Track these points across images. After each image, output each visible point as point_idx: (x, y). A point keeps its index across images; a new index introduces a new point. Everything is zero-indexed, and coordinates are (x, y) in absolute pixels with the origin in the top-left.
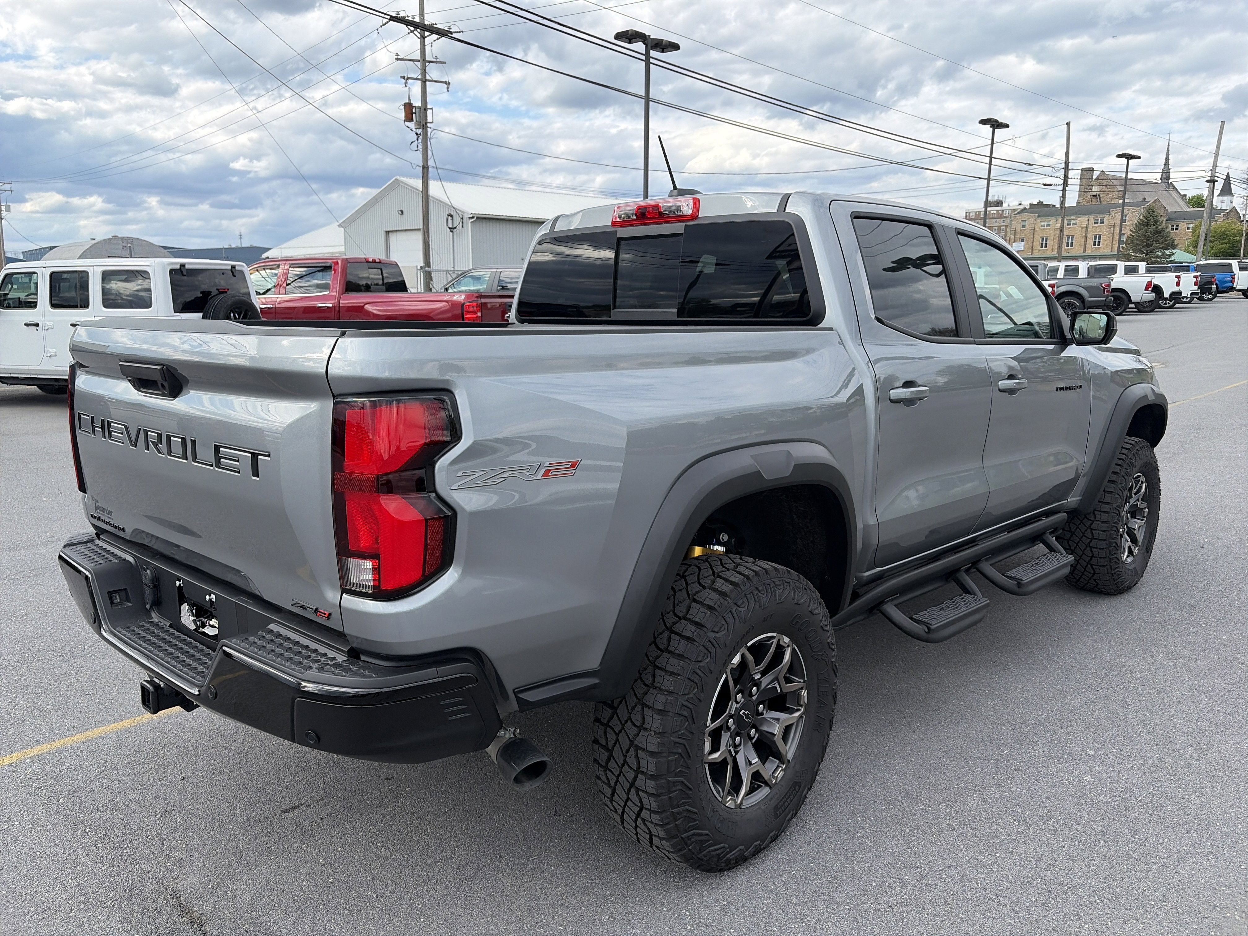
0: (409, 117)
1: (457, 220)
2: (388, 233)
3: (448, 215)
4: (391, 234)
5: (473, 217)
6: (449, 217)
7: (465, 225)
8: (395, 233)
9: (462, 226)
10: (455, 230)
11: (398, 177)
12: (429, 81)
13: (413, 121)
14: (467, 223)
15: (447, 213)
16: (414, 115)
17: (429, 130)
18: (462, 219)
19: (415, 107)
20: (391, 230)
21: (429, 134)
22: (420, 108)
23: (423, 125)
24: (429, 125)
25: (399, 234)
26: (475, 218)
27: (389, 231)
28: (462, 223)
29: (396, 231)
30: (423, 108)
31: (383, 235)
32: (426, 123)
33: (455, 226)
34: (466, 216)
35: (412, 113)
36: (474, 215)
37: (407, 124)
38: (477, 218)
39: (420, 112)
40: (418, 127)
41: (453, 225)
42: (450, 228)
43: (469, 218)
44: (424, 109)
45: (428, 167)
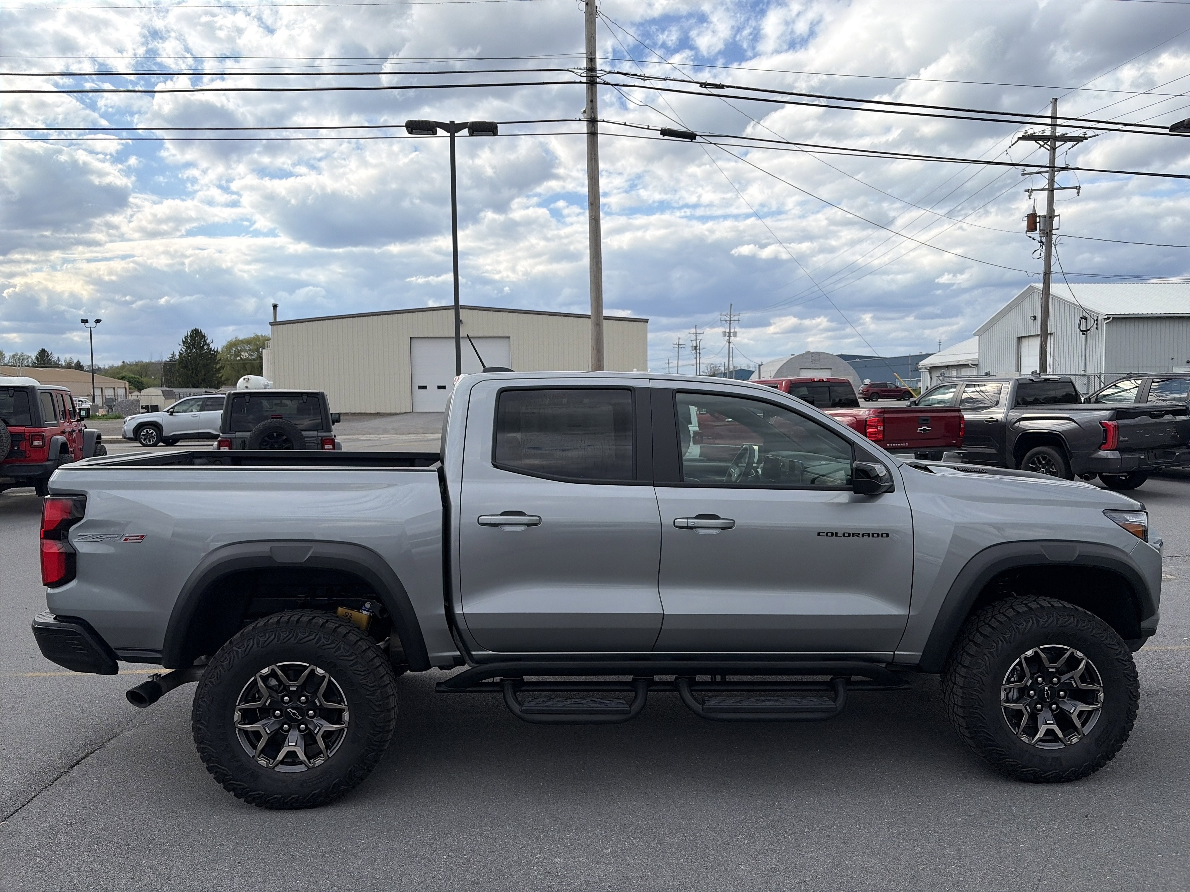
0: (1032, 227)
1: (1091, 322)
2: (1020, 339)
3: (1082, 318)
4: (1023, 340)
5: (1108, 318)
6: (1083, 320)
7: (1099, 327)
8: (1027, 339)
9: (1097, 328)
10: (1089, 332)
11: (1033, 284)
12: (1057, 189)
13: (1036, 230)
14: (1102, 325)
15: (1081, 316)
16: (1038, 225)
17: (1054, 237)
18: (1097, 320)
19: (1039, 216)
20: (1023, 335)
21: (1054, 240)
22: (1045, 216)
23: (1048, 233)
24: (1054, 232)
25: (1031, 339)
26: (1111, 318)
27: (1021, 337)
28: (1097, 324)
29: (1029, 336)
30: (1048, 217)
31: (1015, 342)
32: (1051, 231)
33: (1088, 328)
34: (1101, 317)
35: (1036, 223)
36: (1109, 316)
37: (1029, 234)
38: (1113, 318)
39: (1045, 221)
40: (1043, 235)
41: (1086, 327)
42: (1082, 331)
43: (1105, 319)
44: (1051, 215)
45: (1050, 273)
